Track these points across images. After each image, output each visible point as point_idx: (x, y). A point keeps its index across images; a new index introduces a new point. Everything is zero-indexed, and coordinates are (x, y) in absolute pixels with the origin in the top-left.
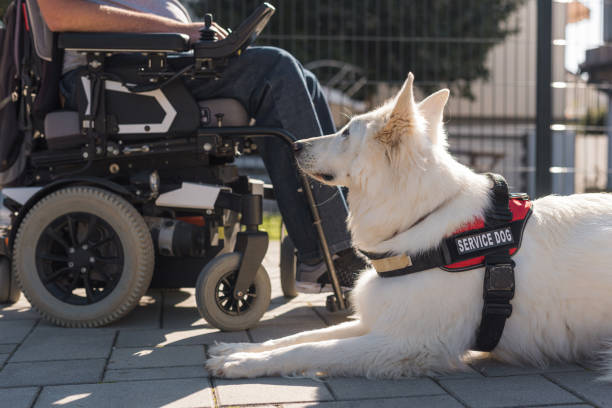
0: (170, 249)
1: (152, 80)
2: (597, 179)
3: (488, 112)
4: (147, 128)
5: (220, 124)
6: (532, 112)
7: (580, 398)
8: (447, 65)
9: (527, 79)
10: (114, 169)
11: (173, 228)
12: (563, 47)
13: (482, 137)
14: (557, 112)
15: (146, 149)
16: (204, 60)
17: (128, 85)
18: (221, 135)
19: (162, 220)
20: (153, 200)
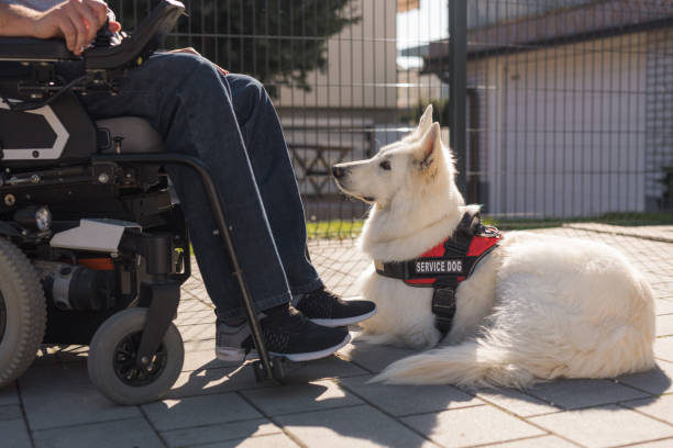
0: (67, 302)
1: (34, 96)
4: (36, 154)
5: (118, 150)
10: (10, 200)
11: (70, 277)
15: (36, 179)
16: (95, 71)
17: (10, 100)
18: (119, 163)
19: (60, 266)
20: (46, 241)
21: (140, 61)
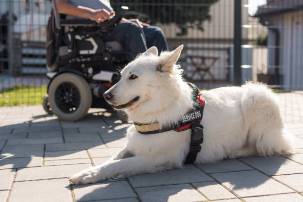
0: (98, 95)
1: (87, 35)
2: (263, 69)
3: (211, 36)
4: (89, 52)
5: (110, 51)
6: (232, 36)
7: (253, 168)
8: (191, 14)
9: (230, 23)
11: (98, 88)
12: (247, 8)
13: (209, 49)
14: (244, 36)
15: (89, 59)
17: (82, 37)
18: (111, 54)
19: (95, 85)
20: (91, 78)
21: (116, 25)
